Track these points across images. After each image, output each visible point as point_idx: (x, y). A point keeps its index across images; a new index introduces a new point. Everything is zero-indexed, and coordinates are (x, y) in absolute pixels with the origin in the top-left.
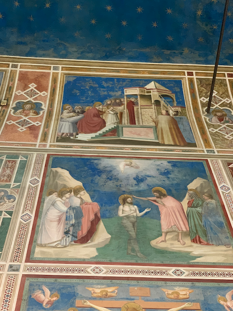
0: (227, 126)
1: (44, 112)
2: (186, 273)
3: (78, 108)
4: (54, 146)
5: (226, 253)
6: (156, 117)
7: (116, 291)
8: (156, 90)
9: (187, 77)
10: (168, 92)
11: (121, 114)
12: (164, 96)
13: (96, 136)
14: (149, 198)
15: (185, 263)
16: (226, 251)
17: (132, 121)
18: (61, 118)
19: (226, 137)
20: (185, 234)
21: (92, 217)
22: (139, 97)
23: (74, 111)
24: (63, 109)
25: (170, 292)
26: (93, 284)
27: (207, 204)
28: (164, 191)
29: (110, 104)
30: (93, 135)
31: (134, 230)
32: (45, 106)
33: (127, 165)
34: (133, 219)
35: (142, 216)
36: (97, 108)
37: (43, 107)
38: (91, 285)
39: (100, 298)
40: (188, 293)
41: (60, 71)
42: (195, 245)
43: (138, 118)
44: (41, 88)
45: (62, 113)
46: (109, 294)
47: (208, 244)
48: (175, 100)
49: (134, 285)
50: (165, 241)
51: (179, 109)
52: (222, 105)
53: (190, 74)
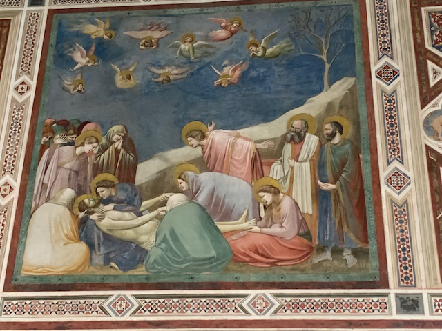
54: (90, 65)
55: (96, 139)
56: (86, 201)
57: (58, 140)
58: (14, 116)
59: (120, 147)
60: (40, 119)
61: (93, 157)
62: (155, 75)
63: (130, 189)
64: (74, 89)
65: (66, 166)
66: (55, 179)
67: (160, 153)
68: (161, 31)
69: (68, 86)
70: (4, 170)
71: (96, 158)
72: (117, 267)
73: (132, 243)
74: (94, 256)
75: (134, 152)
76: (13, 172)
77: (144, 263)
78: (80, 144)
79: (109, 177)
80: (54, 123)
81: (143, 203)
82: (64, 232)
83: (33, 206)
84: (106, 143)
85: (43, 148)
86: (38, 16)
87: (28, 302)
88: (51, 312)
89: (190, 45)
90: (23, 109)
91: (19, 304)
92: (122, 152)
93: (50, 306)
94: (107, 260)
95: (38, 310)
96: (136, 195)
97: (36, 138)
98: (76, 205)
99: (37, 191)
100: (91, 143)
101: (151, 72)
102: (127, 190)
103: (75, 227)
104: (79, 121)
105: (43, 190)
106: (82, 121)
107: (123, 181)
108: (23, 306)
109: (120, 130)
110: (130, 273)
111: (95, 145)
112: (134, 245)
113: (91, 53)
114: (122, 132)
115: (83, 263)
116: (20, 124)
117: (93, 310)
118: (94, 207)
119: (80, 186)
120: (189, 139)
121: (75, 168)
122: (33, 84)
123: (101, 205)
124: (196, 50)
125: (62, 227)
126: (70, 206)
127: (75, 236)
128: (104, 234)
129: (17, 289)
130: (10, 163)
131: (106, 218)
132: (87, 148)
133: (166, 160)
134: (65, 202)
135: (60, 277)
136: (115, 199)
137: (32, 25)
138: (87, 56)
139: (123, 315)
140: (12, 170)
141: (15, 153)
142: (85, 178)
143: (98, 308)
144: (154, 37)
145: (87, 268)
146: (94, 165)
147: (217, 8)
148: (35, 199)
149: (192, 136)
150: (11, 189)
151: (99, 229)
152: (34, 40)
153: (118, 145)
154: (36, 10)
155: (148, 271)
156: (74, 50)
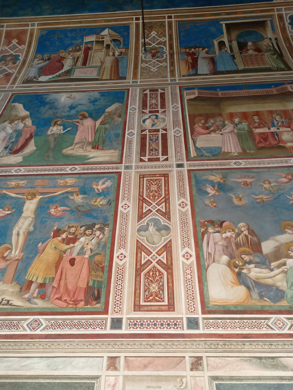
0: (157, 61)
1: (19, 62)
2: (78, 169)
3: (46, 56)
4: (19, 87)
5: (112, 154)
6: (104, 58)
7: (26, 183)
8: (109, 36)
9: (134, 22)
10: (118, 37)
11: (78, 58)
12: (114, 40)
13: (53, 77)
14: (74, 120)
15: (81, 163)
16: (113, 153)
17: (84, 63)
18: (32, 65)
19: (152, 70)
20: (89, 143)
21: (28, 136)
22: (94, 43)
23: (43, 59)
24: (35, 58)
25: (62, 182)
26: (12, 179)
27: (115, 121)
28: (87, 114)
29: (71, 51)
30: (51, 76)
31: (54, 143)
32: (22, 57)
33: (67, 97)
34: (56, 136)
35: (63, 134)
36: (61, 55)
37: (20, 58)
38: (11, 180)
39: (13, 188)
40: (74, 182)
41: (36, 27)
42: (93, 150)
43: (90, 60)
44: (21, 43)
45: (33, 61)
46: (20, 185)
47: (102, 149)
48: (122, 43)
49: (39, 179)
50: (73, 149)
51: (123, 50)
52: (159, 44)
53: (137, 19)
54: (217, 194)
55: (232, 230)
56: (237, 262)
57: (210, 230)
58: (182, 218)
59: (247, 234)
60: (197, 219)
61: (233, 239)
62: (255, 199)
63: (261, 256)
64: (212, 205)
65: (219, 243)
66: (215, 251)
67: (272, 237)
68: (251, 179)
69: (208, 204)
70: (184, 245)
71: (235, 239)
72: (269, 300)
73: (273, 286)
74: (252, 294)
75: (256, 236)
76: (189, 246)
77: (285, 298)
78: (223, 232)
79: (246, 249)
80: (206, 221)
81: (272, 264)
82: (229, 279)
83: (206, 265)
84: (239, 232)
85: (203, 234)
86: (182, 172)
87: (220, 321)
88: (236, 328)
89: (269, 185)
90: (186, 215)
91: (214, 322)
92: (249, 236)
93: (234, 323)
94: (261, 297)
95: (227, 326)
96: (266, 260)
97: (198, 229)
98: (232, 265)
99: (207, 257)
100: (230, 232)
101: (252, 197)
102: (259, 257)
103: (235, 277)
104: (220, 221)
105: (210, 256)
106: (221, 221)
107: (256, 252)
108: (217, 323)
109: (244, 225)
110: (278, 304)
111: (233, 233)
112: (275, 288)
113: (216, 188)
114: (246, 226)
115: (247, 298)
116: (186, 222)
117: (262, 326)
118: (243, 266)
119: (231, 254)
120: (286, 230)
121: (225, 244)
122: (189, 203)
123: (247, 265)
124: (273, 188)
125: (227, 277)
126: (229, 265)
127: (237, 282)
128: (254, 281)
129: (210, 312)
130: (186, 242)
131: (252, 272)
132: (228, 234)
133: (277, 241)
134: (225, 263)
135: (235, 306)
136: (254, 261)
137: (180, 176)
138: (214, 190)
139: (283, 330)
140: (188, 245)
141: (188, 236)
142: (233, 250)
143: (266, 326)
144: (248, 181)
145: (250, 301)
146: (235, 243)
147: (277, 169)
148: (206, 261)
149: (287, 229)
150: (191, 256)
151: (250, 278)
152: (183, 183)
153: (246, 232)
154: (181, 170)
155: (289, 303)
156: (206, 187)
